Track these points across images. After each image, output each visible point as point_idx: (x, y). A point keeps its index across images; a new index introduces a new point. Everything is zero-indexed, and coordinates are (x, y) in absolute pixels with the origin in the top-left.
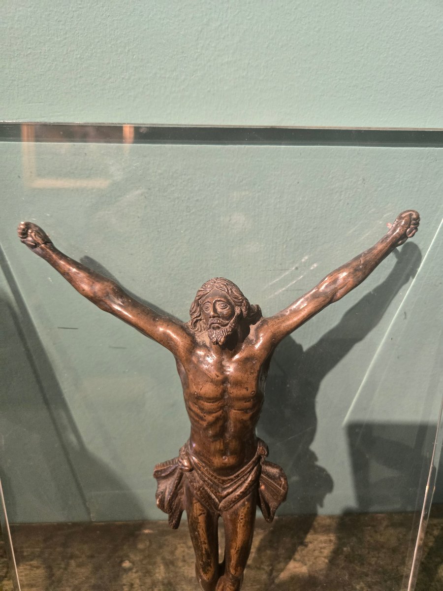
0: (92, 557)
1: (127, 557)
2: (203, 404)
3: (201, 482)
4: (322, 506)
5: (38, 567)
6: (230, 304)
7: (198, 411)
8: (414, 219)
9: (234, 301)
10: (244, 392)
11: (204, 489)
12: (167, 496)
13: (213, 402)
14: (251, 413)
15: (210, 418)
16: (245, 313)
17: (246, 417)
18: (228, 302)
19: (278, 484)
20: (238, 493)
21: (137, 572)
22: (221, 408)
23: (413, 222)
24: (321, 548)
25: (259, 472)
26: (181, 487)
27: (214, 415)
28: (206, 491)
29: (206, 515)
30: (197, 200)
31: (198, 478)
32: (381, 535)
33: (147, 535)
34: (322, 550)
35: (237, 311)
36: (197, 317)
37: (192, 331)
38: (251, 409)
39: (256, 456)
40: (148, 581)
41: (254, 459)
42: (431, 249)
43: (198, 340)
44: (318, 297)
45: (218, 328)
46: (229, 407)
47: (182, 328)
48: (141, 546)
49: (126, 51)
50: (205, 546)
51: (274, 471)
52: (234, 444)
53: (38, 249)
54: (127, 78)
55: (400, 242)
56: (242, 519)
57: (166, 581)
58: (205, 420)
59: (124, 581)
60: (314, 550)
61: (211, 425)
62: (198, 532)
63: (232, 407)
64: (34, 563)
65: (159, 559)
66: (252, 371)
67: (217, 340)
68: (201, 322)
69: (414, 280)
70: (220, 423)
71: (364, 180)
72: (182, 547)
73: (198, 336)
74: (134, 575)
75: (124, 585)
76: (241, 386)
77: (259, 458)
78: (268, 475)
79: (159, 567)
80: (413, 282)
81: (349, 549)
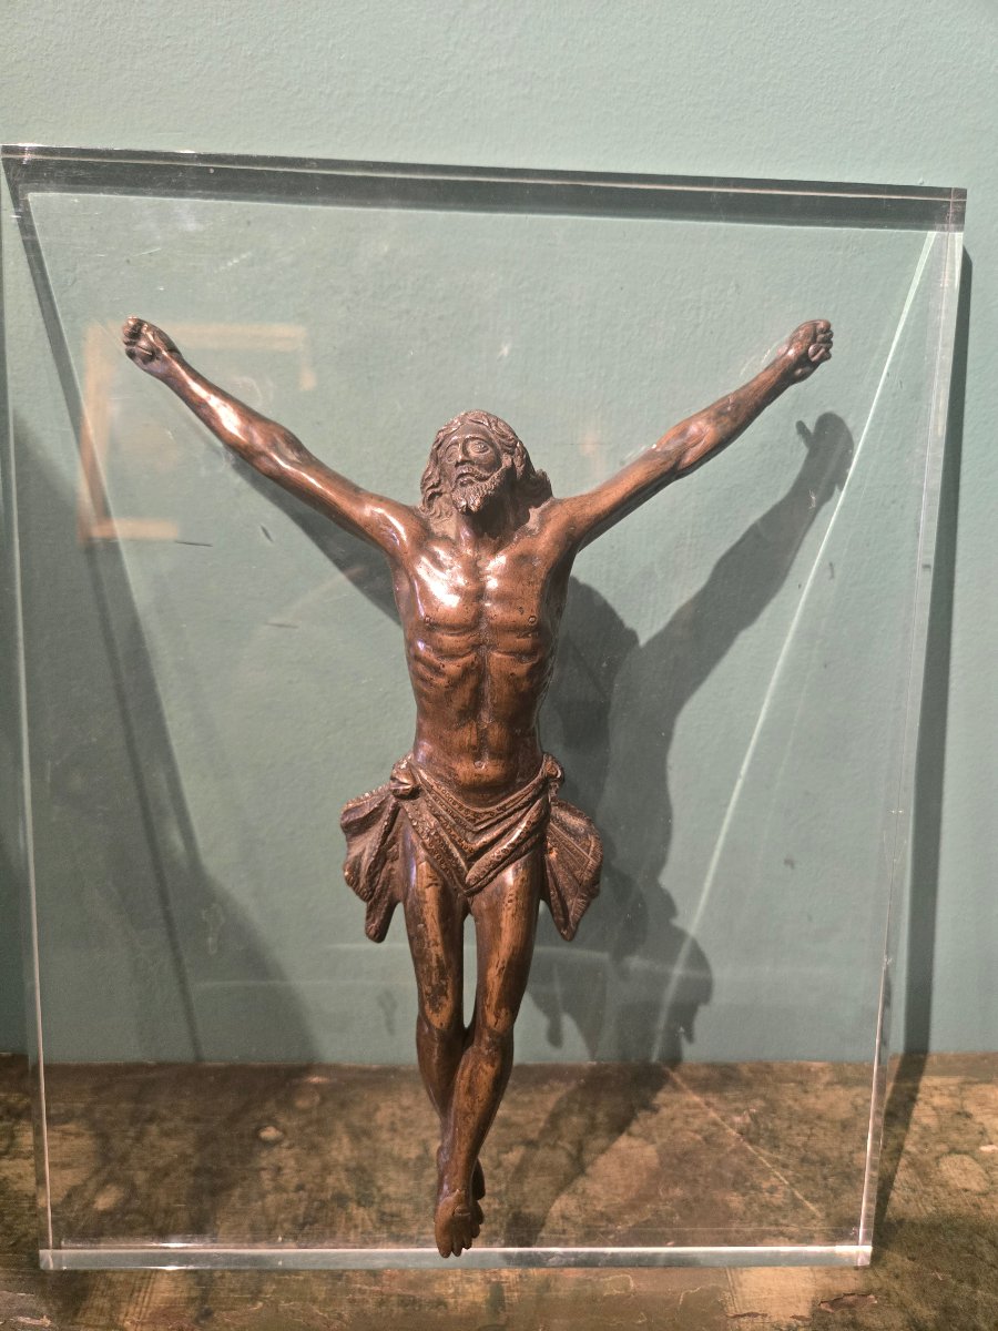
0: (196, 1120)
1: (272, 1121)
2: (440, 640)
3: (433, 822)
4: (690, 1038)
5: (78, 1135)
6: (493, 445)
7: (432, 657)
8: (822, 331)
9: (500, 442)
10: (515, 616)
11: (437, 834)
12: (366, 861)
13: (458, 635)
14: (529, 664)
15: (452, 667)
16: (520, 469)
17: (521, 669)
18: (489, 442)
19: (583, 847)
20: (505, 845)
21: (290, 1148)
22: (475, 647)
23: (821, 336)
24: (687, 1116)
26: (394, 841)
27: (461, 661)
28: (441, 839)
29: (439, 888)
30: (441, 318)
31: (427, 815)
32: (817, 1097)
33: (317, 1086)
34: (691, 1120)
35: (506, 461)
36: (433, 487)
37: (424, 515)
38: (530, 653)
39: (539, 776)
40: (315, 1163)
41: (535, 781)
42: (870, 429)
43: (435, 530)
45: (471, 482)
46: (488, 647)
48: (301, 1103)
49: (330, 46)
50: (436, 952)
51: (576, 823)
52: (496, 732)
53: (155, 365)
54: (327, 91)
56: (510, 901)
57: (353, 1164)
58: (443, 674)
59: (264, 1163)
60: (672, 1119)
61: (456, 683)
62: (424, 922)
63: (493, 647)
64: (71, 1127)
65: (339, 1126)
66: (532, 580)
67: (467, 505)
68: (440, 500)
69: (843, 492)
70: (471, 682)
71: (737, 286)
72: (391, 1107)
73: (436, 525)
74: (285, 1153)
75: (264, 1169)
76: (511, 604)
77: (546, 782)
78: (563, 826)
79: (340, 1139)
80: (841, 497)
81: (748, 1120)
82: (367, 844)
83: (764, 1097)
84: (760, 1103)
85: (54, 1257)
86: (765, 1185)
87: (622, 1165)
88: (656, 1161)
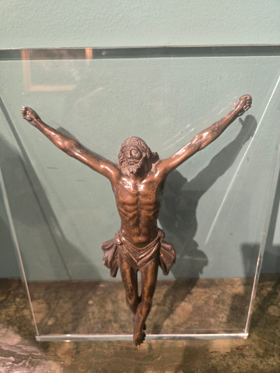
0: (72, 298)
2: (126, 207)
3: (127, 251)
4: (202, 273)
5: (42, 303)
6: (139, 151)
7: (124, 211)
8: (248, 100)
9: (142, 149)
10: (148, 200)
11: (129, 255)
12: (109, 259)
13: (132, 206)
14: (153, 212)
15: (131, 215)
16: (148, 156)
17: (151, 214)
18: (138, 150)
19: (170, 253)
20: (148, 257)
21: (96, 306)
22: (136, 209)
23: (248, 102)
25: (159, 246)
26: (117, 254)
27: (133, 213)
28: (130, 256)
29: (130, 268)
30: (122, 93)
31: (125, 249)
32: (236, 289)
33: (102, 288)
34: (201, 297)
35: (144, 155)
36: (122, 159)
37: (120, 167)
38: (153, 210)
39: (157, 237)
40: (103, 311)
41: (156, 239)
42: (263, 119)
43: (123, 172)
44: (191, 147)
45: (133, 164)
46: (141, 209)
47: (114, 166)
48: (98, 293)
49: (78, 3)
50: (130, 285)
51: (168, 246)
52: (144, 230)
53: (33, 122)
54: (78, 19)
55: (240, 114)
56: (150, 271)
58: (128, 216)
60: (196, 297)
61: (131, 219)
62: (126, 277)
63: (143, 209)
64: (40, 301)
65: (108, 300)
66: (153, 189)
67: (132, 171)
68: (124, 162)
69: (253, 138)
70: (136, 218)
71: (220, 77)
73: (123, 170)
76: (147, 197)
77: (159, 239)
78: (165, 248)
79: (109, 303)
80: (252, 139)
81: (216, 296)
82: (109, 254)
83: (221, 290)
84: (220, 291)
85: (39, 338)
86: (221, 316)
87: (183, 310)
88: (192, 309)
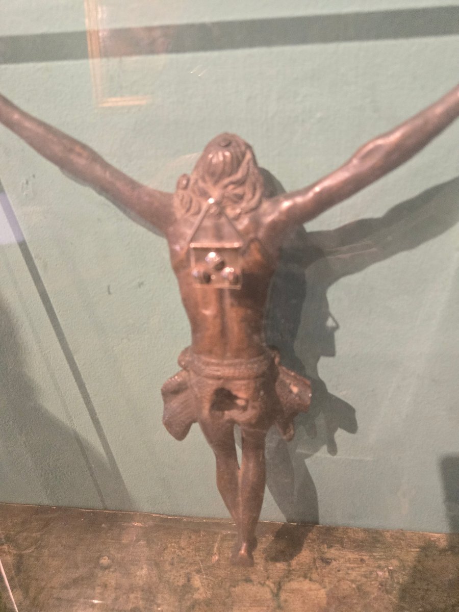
24: (348, 569)
34: (350, 572)
48: (125, 540)
59: (98, 581)
60: (339, 571)
72: (174, 547)
75: (98, 585)
79: (142, 568)
81: (387, 574)
83: (398, 558)
87: (304, 602)
88: (325, 602)
